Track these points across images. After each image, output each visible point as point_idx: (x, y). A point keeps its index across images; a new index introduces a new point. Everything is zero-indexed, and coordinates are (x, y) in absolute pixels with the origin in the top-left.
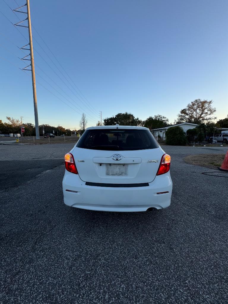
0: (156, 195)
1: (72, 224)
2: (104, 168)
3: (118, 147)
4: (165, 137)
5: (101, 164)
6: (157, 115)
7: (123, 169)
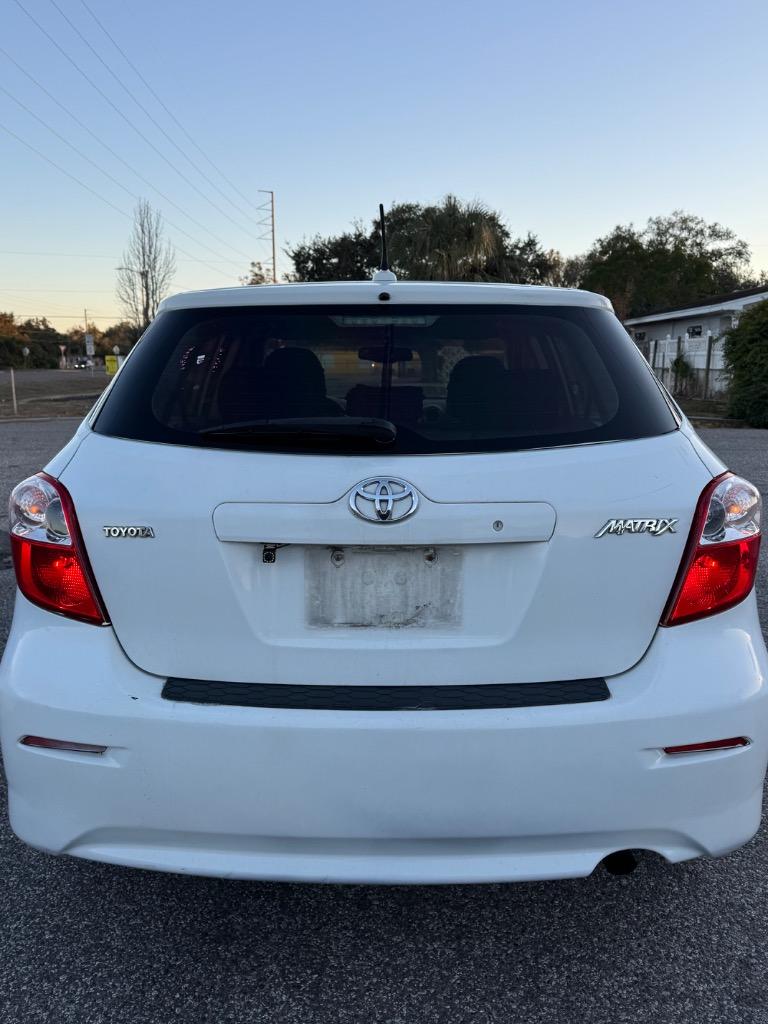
0: (660, 762)
1: (71, 979)
2: (290, 579)
3: (392, 427)
4: (726, 370)
5: (270, 552)
6: (666, 214)
7: (424, 579)
